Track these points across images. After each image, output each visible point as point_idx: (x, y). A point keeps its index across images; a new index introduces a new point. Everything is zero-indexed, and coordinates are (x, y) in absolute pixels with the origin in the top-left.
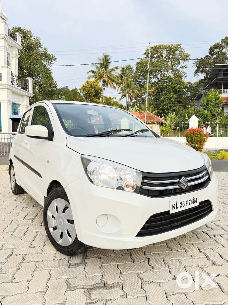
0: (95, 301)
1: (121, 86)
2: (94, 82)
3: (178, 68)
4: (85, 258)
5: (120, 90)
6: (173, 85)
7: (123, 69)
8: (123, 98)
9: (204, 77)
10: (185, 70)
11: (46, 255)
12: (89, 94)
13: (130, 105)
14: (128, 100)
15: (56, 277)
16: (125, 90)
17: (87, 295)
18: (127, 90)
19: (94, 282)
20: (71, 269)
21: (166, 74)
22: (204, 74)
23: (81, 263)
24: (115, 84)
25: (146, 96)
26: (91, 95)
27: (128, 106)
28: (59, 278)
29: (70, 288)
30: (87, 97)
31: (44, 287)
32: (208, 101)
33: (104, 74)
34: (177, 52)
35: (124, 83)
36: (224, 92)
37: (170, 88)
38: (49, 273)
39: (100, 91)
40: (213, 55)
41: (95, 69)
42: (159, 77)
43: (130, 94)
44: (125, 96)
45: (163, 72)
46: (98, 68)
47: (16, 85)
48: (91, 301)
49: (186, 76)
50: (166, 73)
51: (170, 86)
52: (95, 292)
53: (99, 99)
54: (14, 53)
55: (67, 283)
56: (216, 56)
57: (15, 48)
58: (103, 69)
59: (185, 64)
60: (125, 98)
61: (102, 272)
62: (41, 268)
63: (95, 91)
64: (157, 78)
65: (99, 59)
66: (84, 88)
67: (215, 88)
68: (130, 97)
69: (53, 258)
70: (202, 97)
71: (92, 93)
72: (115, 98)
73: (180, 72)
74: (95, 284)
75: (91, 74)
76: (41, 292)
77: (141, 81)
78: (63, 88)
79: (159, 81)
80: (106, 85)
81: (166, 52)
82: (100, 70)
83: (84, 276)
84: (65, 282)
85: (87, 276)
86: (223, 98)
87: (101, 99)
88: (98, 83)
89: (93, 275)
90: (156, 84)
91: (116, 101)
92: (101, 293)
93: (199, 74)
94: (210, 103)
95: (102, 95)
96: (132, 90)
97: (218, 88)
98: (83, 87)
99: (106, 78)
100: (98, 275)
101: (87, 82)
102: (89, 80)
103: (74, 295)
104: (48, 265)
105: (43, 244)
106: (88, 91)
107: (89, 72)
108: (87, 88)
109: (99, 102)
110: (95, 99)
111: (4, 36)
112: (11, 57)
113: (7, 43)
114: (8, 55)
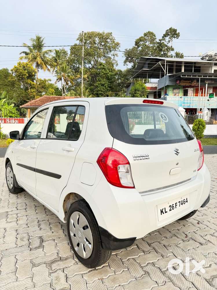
0: (55, 270)
1: (56, 69)
2: (27, 64)
3: (110, 56)
4: (42, 242)
5: (54, 72)
6: (106, 71)
7: (57, 52)
8: (59, 81)
9: (132, 66)
10: (116, 58)
11: (8, 244)
12: (22, 75)
13: (66, 88)
14: (63, 83)
15: (22, 259)
16: (61, 74)
17: (49, 268)
18: (62, 73)
19: (53, 258)
20: (32, 252)
21: (99, 61)
22: (132, 64)
23: (39, 246)
24: (49, 67)
25: (81, 81)
26: (24, 77)
27: (63, 89)
28: (24, 260)
29: (34, 265)
30: (20, 79)
31: (13, 268)
32: (136, 90)
33: (37, 56)
34: (108, 40)
35: (58, 66)
36: (148, 82)
37: (102, 75)
38: (15, 258)
39: (33, 74)
40: (138, 47)
41: (28, 51)
42: (92, 62)
43: (65, 77)
44: (61, 79)
45: (96, 59)
46: (30, 49)
48: (52, 271)
49: (117, 65)
50: (99, 59)
51: (103, 72)
52: (55, 265)
53: (33, 82)
55: (31, 262)
56: (141, 48)
58: (36, 51)
59: (116, 53)
60: (60, 82)
61: (58, 250)
62: (6, 255)
63: (29, 73)
64: (91, 64)
65: (31, 39)
66: (16, 70)
67: (141, 77)
68: (65, 80)
69: (16, 246)
70: (131, 86)
71: (25, 75)
72: (50, 80)
73: (111, 60)
74: (54, 259)
75: (24, 55)
76: (12, 272)
77: (76, 65)
79: (93, 67)
80: (40, 67)
81: (98, 39)
82: (34, 51)
83: (44, 255)
84: (30, 262)
85: (46, 255)
86: (148, 87)
87: (35, 81)
88: (31, 65)
89: (51, 253)
90: (90, 70)
91: (51, 84)
92: (58, 265)
93: (128, 63)
94: (137, 92)
95: (36, 77)
96: (67, 73)
97: (144, 78)
98: (15, 68)
99: (39, 60)
100: (55, 253)
101: (19, 64)
102: (21, 62)
103: (39, 270)
104: (13, 252)
105: (3, 236)
106: (21, 73)
107: (22, 53)
108: (20, 69)
109: (33, 85)
110: (29, 81)
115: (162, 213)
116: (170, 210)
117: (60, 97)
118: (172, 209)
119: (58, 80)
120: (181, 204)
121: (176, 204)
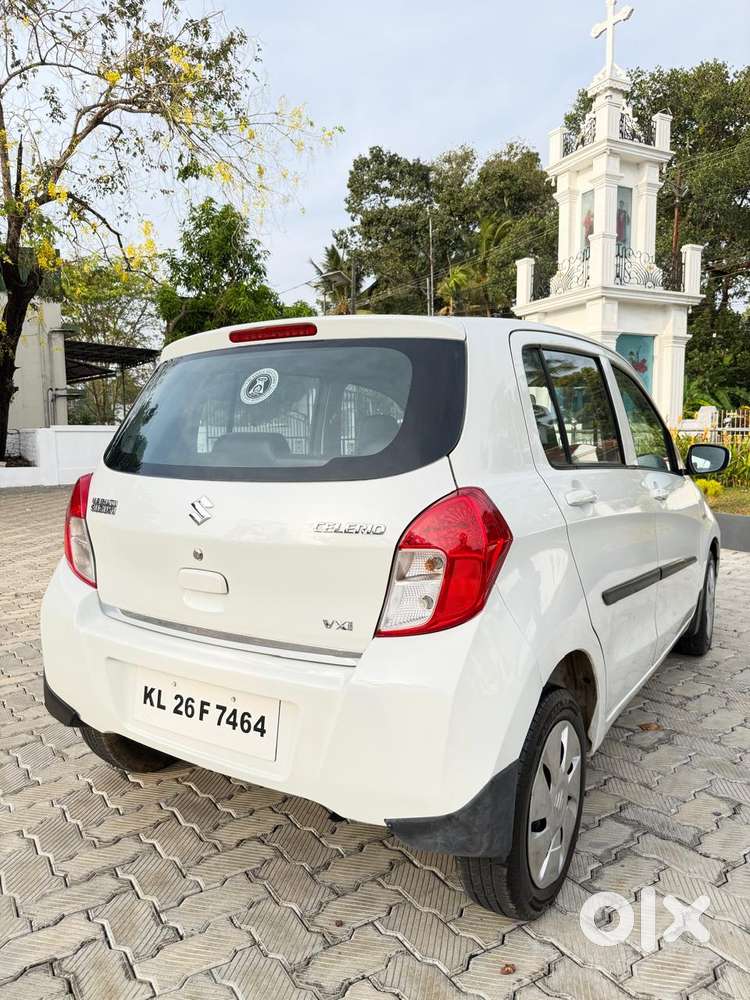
47: (634, 281)
54: (645, 180)
57: (648, 165)
111: (605, 144)
112: (634, 195)
113: (618, 159)
114: (625, 193)
115: (148, 701)
116: (176, 710)
118: (184, 713)
120: (228, 722)
121: (206, 707)
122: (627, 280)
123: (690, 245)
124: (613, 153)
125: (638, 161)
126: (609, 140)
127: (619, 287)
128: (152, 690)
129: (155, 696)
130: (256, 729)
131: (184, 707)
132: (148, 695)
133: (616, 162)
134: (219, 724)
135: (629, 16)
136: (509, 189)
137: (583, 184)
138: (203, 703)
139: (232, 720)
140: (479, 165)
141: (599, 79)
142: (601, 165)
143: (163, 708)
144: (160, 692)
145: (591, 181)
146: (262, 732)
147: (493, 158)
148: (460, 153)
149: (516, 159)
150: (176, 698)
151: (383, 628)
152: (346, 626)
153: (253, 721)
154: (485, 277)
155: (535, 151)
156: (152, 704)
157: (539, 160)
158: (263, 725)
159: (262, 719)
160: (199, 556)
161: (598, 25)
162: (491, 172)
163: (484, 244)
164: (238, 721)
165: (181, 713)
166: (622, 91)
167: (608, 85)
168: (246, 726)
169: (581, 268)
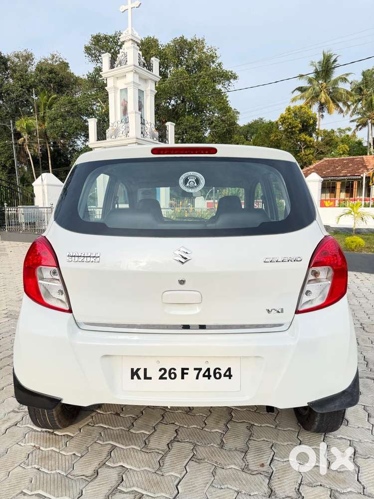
2: (302, 108)
8: (360, 129)
12: (292, 128)
16: (365, 114)
18: (369, 113)
26: (295, 131)
30: (289, 134)
33: (321, 91)
35: (366, 100)
39: (312, 122)
41: (304, 83)
44: (365, 124)
46: (310, 81)
47: (149, 136)
53: (311, 136)
54: (149, 88)
57: (150, 81)
58: (320, 82)
60: (365, 129)
63: (302, 122)
65: (312, 63)
71: (297, 127)
75: (298, 93)
78: (256, 122)
80: (325, 110)
82: (315, 83)
87: (314, 135)
95: (317, 128)
98: (282, 118)
99: (323, 97)
101: (289, 110)
102: (293, 105)
106: (290, 124)
107: (295, 90)
108: (288, 118)
109: (310, 141)
110: (303, 136)
111: (133, 67)
112: (145, 95)
113: (138, 76)
114: (141, 92)
115: (135, 377)
116: (161, 378)
117: (354, 159)
118: (168, 378)
119: (360, 127)
120: (204, 376)
121: (185, 371)
122: (146, 135)
123: (170, 123)
124: (136, 72)
125: (146, 78)
126: (134, 65)
127: (143, 138)
128: (138, 369)
129: (141, 373)
130: (225, 375)
131: (167, 374)
132: (134, 373)
133: (137, 77)
134: (197, 378)
135: (139, 6)
136: (55, 79)
137: (121, 84)
138: (183, 369)
139: (207, 374)
140: (36, 62)
141: (125, 33)
142: (130, 77)
143: (150, 378)
144: (145, 370)
145: (125, 84)
146: (230, 376)
147: (43, 61)
148: (24, 54)
149: (57, 63)
150: (160, 370)
151: (300, 309)
152: (280, 311)
153: (223, 372)
154: (44, 124)
155: (66, 61)
156: (139, 378)
157: (69, 67)
158: (230, 373)
159: (229, 369)
160: (182, 282)
161: (123, 6)
162: (44, 68)
163: (42, 106)
164: (212, 373)
165: (166, 378)
166: (137, 43)
167: (130, 38)
168: (218, 376)
169: (124, 127)
